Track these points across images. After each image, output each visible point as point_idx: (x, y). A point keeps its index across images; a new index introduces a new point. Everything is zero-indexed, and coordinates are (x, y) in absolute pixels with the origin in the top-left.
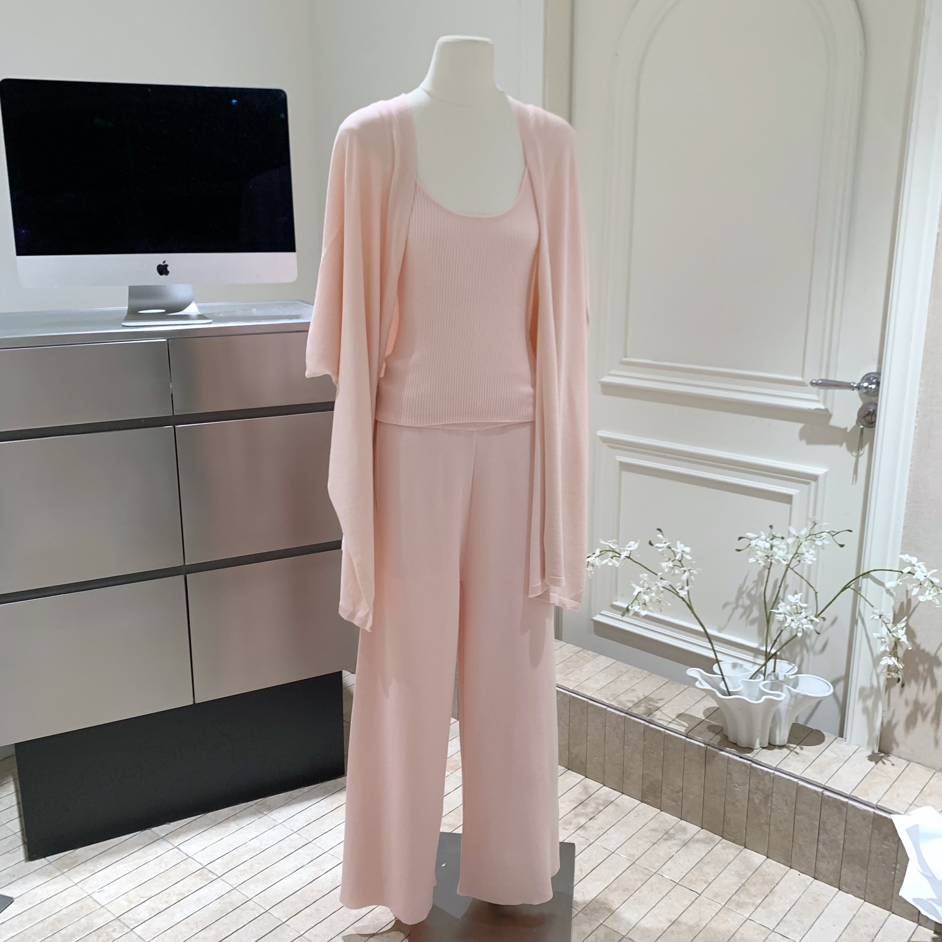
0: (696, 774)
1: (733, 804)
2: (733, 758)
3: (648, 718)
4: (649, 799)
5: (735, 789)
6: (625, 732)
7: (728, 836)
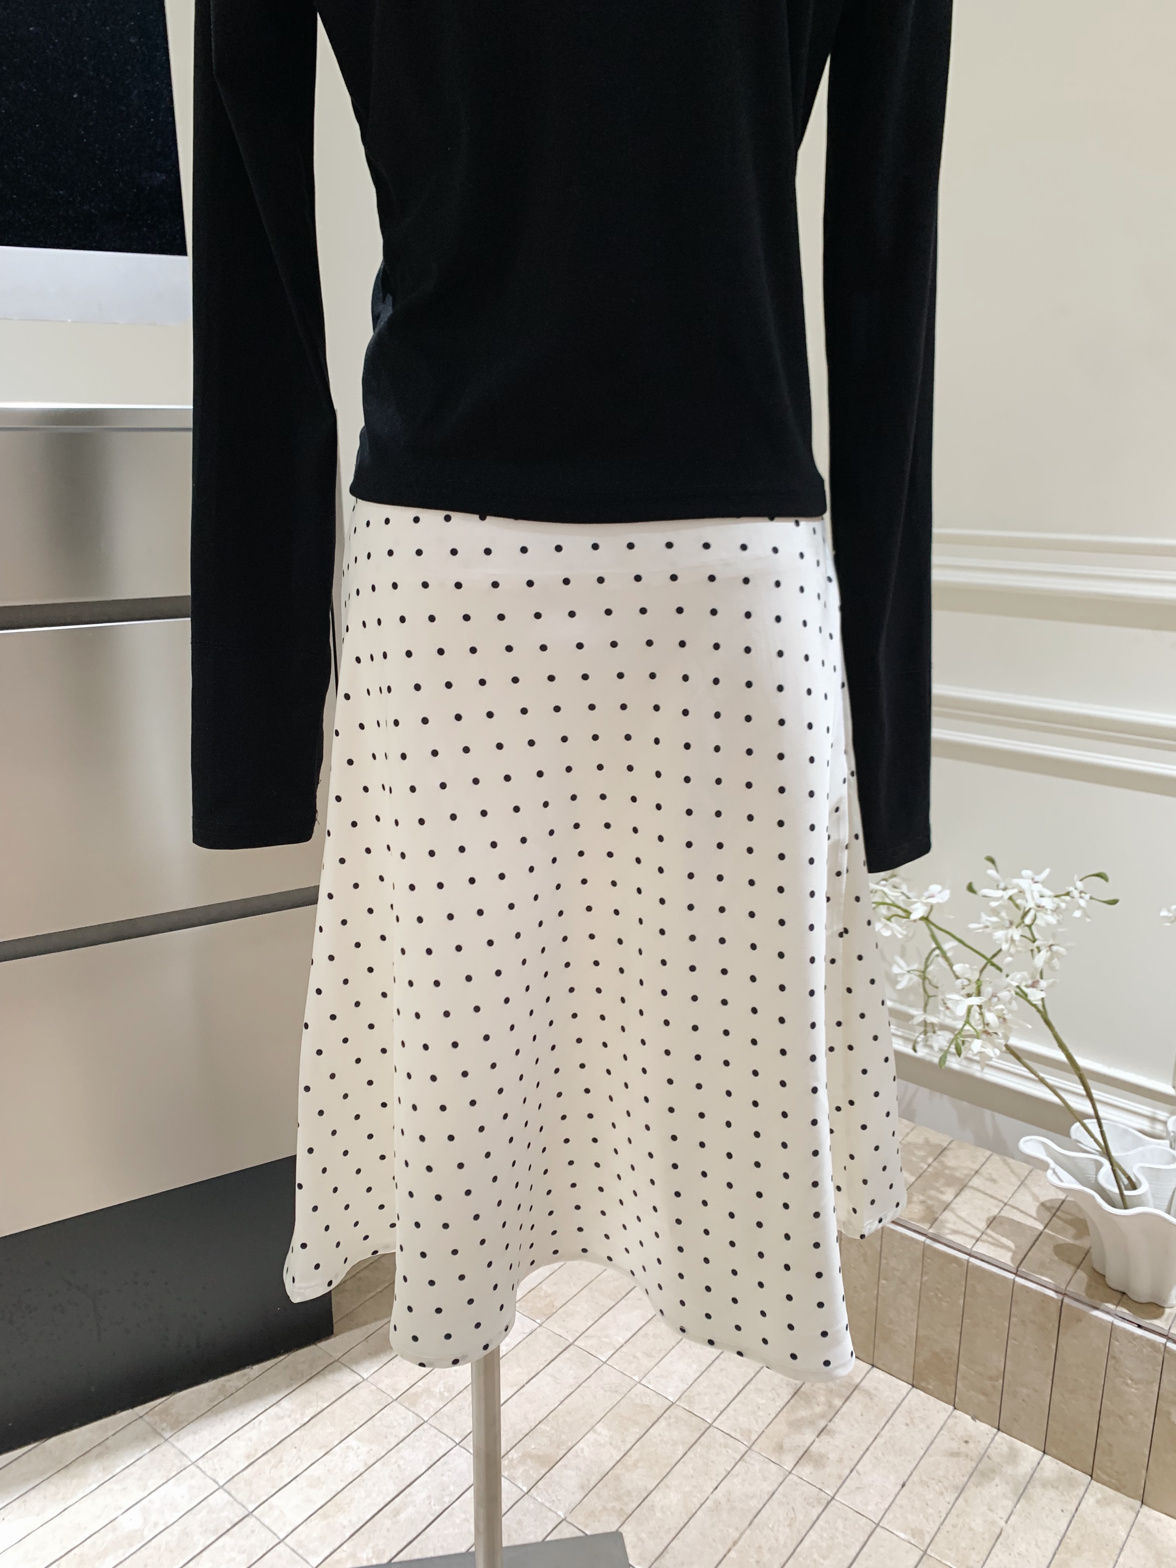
0: (1035, 1349)
1: (1120, 1417)
2: (1124, 1328)
3: (931, 1231)
4: (930, 1384)
5: (1125, 1388)
6: (883, 1254)
7: (1105, 1477)
